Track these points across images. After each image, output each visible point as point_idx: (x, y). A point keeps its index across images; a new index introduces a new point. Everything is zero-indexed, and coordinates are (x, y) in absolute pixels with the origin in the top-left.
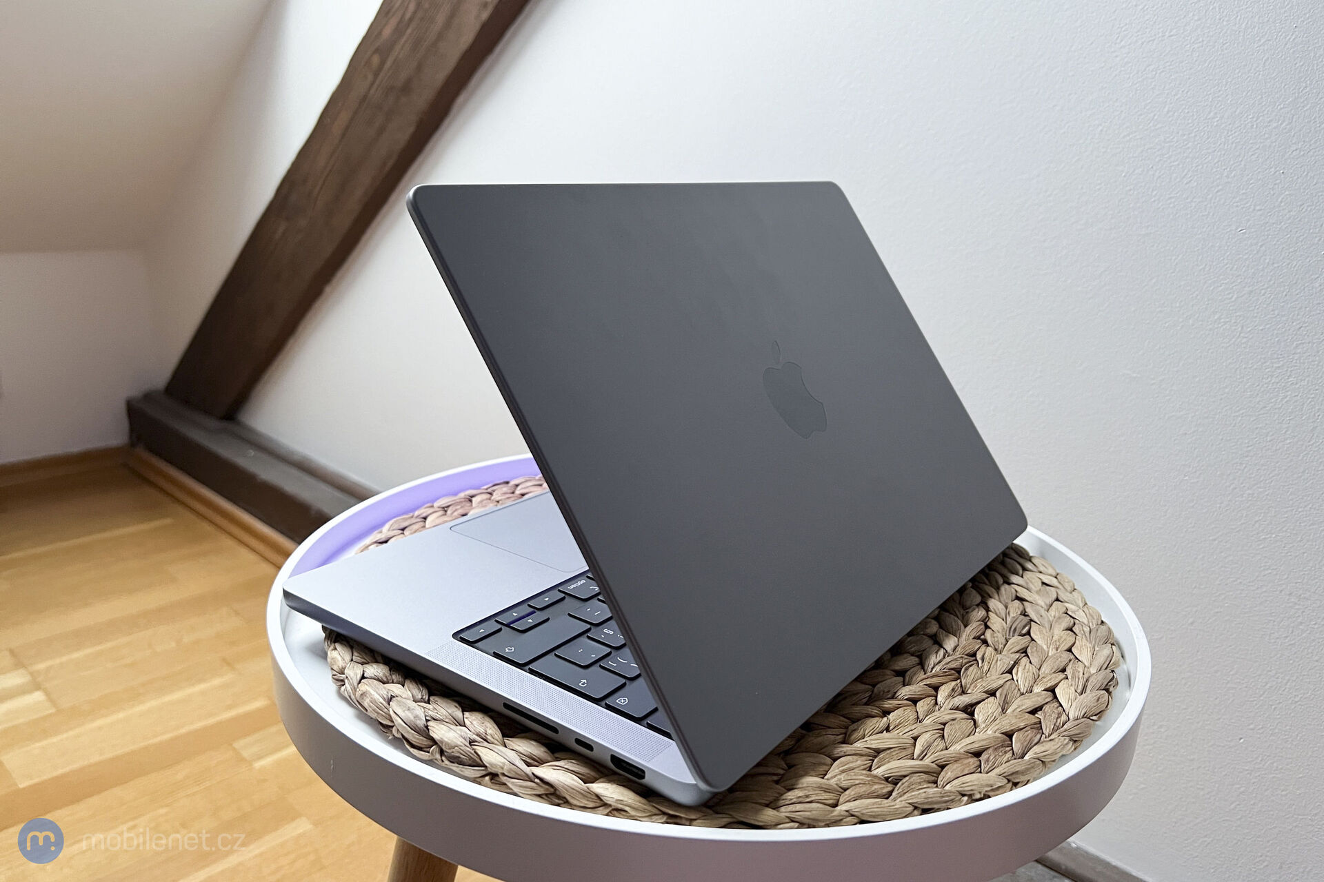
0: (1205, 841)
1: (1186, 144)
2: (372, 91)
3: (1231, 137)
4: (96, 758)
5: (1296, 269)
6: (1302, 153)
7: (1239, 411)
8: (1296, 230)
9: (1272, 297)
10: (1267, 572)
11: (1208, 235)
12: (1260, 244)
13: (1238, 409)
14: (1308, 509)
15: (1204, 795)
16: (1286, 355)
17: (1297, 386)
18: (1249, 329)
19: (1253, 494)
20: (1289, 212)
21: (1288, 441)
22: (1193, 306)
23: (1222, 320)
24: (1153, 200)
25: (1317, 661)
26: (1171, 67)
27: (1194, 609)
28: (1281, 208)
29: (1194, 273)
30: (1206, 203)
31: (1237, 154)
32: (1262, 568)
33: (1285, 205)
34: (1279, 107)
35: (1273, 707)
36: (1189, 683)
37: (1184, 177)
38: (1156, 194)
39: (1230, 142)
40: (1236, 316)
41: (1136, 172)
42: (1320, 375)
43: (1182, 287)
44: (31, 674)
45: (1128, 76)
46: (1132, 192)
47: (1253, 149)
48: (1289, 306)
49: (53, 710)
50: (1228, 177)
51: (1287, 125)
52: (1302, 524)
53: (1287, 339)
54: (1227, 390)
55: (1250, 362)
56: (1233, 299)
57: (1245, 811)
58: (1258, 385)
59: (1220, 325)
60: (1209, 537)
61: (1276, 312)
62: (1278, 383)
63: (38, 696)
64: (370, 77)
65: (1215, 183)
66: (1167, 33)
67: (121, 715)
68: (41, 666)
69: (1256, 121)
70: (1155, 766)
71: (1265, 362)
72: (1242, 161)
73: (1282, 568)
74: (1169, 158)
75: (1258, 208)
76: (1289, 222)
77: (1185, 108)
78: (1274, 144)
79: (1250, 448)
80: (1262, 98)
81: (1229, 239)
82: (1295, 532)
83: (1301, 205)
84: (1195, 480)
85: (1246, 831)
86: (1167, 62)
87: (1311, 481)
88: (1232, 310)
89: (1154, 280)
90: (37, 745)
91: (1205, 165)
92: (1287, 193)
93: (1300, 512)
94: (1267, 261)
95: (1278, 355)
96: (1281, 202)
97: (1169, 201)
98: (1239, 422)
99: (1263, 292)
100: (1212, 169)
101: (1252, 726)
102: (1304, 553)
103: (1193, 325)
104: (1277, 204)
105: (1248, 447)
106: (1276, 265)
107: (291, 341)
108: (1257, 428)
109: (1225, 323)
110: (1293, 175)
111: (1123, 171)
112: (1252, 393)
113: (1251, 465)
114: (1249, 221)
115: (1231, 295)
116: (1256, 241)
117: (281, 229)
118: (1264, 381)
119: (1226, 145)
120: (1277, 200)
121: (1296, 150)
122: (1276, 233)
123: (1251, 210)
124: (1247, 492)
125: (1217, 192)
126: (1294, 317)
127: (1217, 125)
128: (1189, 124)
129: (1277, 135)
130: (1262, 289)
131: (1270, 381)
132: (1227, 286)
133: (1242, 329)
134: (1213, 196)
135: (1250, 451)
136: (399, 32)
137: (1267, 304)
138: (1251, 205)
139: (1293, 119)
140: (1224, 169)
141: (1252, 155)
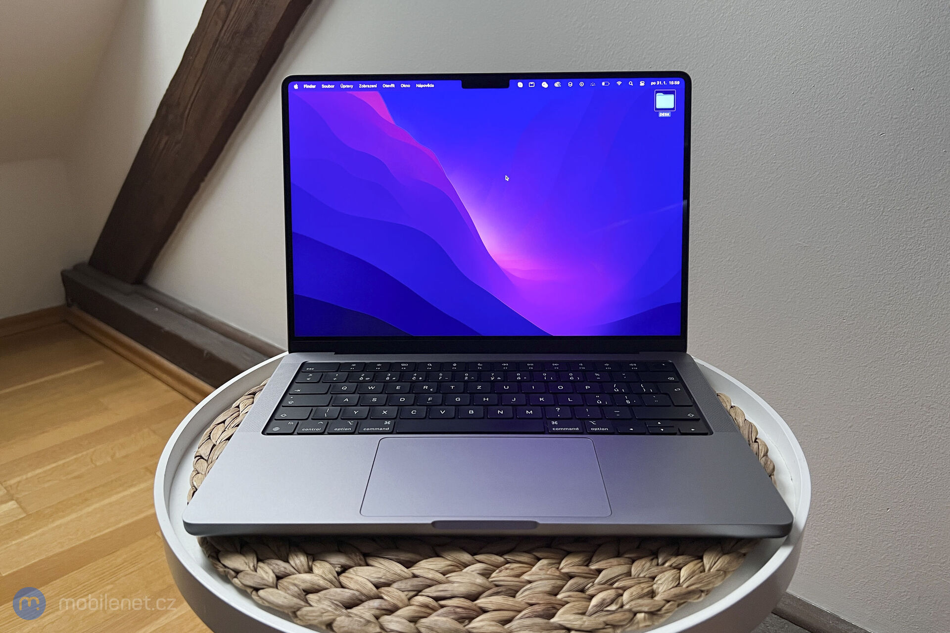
0: (864, 582)
1: (839, 68)
2: (222, 34)
3: (873, 62)
4: (58, 550)
5: (924, 163)
6: (927, 74)
7: (882, 271)
8: (923, 133)
10: (905, 389)
11: (857, 138)
12: (896, 145)
13: (882, 269)
14: (935, 343)
15: (862, 549)
16: (917, 229)
17: (926, 252)
18: (889, 210)
19: (894, 332)
20: (918, 119)
21: (919, 293)
22: (847, 192)
23: (869, 203)
24: (815, 111)
25: (942, 453)
27: (853, 416)
28: (912, 117)
29: (847, 167)
30: (855, 113)
31: (878, 75)
32: (901, 387)
33: (915, 114)
34: (910, 38)
35: (911, 486)
36: (850, 470)
37: (838, 94)
38: (817, 108)
39: (873, 66)
40: (880, 199)
41: (802, 89)
42: (943, 243)
43: (838, 178)
44: (5, 488)
45: (794, 15)
46: (799, 105)
47: (890, 72)
48: (919, 191)
49: (24, 515)
50: (871, 93)
51: (916, 52)
52: (930, 354)
53: (918, 217)
54: (873, 255)
55: (890, 234)
56: (877, 187)
57: (892, 560)
58: (897, 251)
59: (867, 207)
60: (862, 364)
61: (909, 196)
62: (911, 250)
63: (12, 504)
64: (220, 24)
65: (861, 98)
67: (74, 516)
68: (13, 482)
69: (892, 49)
70: (826, 529)
71: (902, 234)
72: (881, 80)
73: (916, 386)
74: (826, 79)
75: (895, 117)
76: (918, 127)
77: (838, 40)
78: (906, 67)
79: (891, 298)
80: (896, 31)
81: (873, 141)
82: (925, 360)
83: (927, 115)
84: (851, 322)
85: (893, 574)
87: (936, 323)
88: (876, 195)
89: (817, 173)
90: (14, 542)
91: (854, 84)
92: (916, 105)
93: (929, 345)
94: (902, 157)
95: (911, 228)
96: (912, 112)
97: (828, 112)
98: (883, 280)
99: (899, 181)
100: (859, 87)
101: (895, 500)
102: (932, 375)
103: (847, 207)
104: (909, 113)
105: (890, 297)
106: (909, 161)
107: (179, 224)
108: (896, 283)
109: (871, 205)
110: (921, 91)
111: (791, 89)
112: (892, 257)
113: (892, 311)
114: (888, 127)
115: (875, 183)
116: (893, 142)
117: (163, 142)
118: (900, 248)
119: (870, 68)
120: (909, 111)
121: (923, 71)
122: (908, 136)
123: (889, 119)
124: (890, 331)
125: (863, 105)
126: (923, 200)
127: (862, 53)
128: (840, 52)
129: (908, 60)
130: (899, 179)
131: (905, 248)
132: (872, 177)
133: (884, 209)
134: (860, 108)
135: (891, 300)
137: (903, 190)
138: (889, 115)
139: (920, 47)
140: (868, 87)
141: (889, 76)
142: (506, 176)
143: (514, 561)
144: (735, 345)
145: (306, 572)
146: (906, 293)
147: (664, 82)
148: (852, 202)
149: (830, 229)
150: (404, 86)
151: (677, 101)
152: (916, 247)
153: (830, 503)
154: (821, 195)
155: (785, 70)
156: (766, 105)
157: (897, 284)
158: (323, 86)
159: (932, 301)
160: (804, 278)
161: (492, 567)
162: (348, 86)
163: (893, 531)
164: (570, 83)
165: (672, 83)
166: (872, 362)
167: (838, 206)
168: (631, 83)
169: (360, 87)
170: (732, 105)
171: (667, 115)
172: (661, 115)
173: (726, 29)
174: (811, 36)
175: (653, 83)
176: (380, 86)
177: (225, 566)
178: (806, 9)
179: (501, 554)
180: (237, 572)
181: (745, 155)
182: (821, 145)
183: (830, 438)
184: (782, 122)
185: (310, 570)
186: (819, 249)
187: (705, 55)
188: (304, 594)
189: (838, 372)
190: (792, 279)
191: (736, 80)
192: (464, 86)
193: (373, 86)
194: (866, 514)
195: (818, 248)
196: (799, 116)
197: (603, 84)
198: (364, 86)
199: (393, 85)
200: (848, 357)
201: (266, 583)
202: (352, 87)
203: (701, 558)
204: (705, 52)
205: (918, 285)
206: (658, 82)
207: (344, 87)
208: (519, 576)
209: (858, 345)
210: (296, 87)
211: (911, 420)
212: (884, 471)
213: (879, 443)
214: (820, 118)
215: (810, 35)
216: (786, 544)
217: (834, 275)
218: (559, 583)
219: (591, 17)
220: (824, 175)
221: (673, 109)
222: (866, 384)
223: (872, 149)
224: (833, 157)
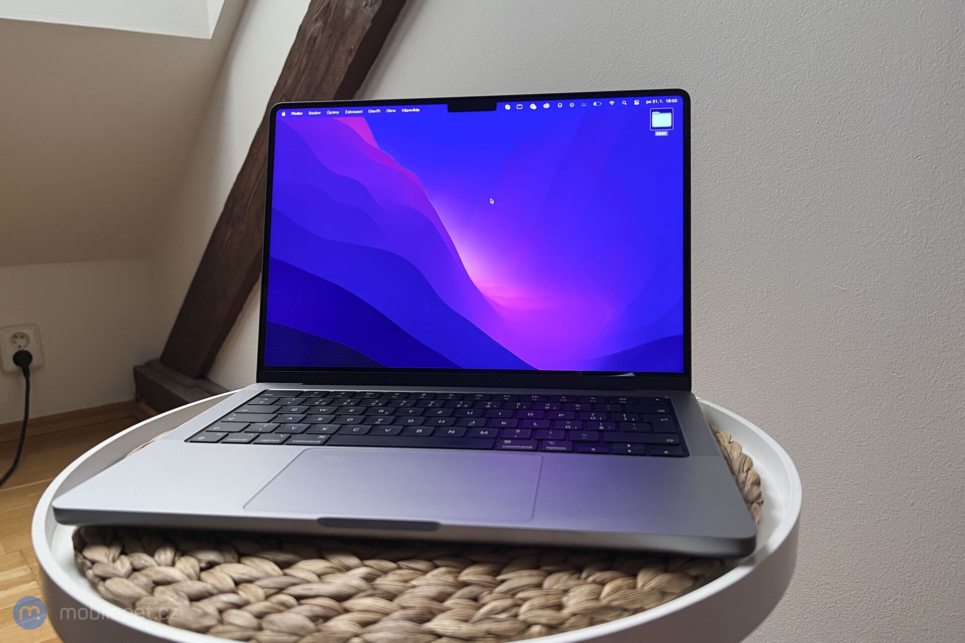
1: (865, 91)
3: (901, 80)
6: (961, 86)
7: (932, 312)
9: (948, 212)
11: (890, 163)
12: (934, 167)
18: (933, 240)
19: (953, 385)
20: (956, 136)
22: (884, 225)
23: (910, 235)
24: (842, 140)
26: (846, 30)
27: (914, 491)
28: (949, 134)
29: (882, 197)
31: (907, 93)
33: (951, 131)
34: (938, 50)
36: (916, 559)
37: (865, 118)
38: (844, 135)
39: (900, 84)
40: (921, 230)
41: (827, 117)
43: (873, 210)
45: (813, 41)
46: (825, 135)
47: (919, 88)
50: (901, 113)
51: (946, 63)
54: (920, 295)
55: (937, 268)
56: (917, 216)
58: (946, 288)
59: (908, 239)
61: (954, 223)
65: (891, 120)
66: (840, 3)
69: (920, 63)
71: (950, 267)
72: (911, 98)
74: (852, 104)
75: (929, 136)
76: (956, 145)
77: (861, 61)
78: (937, 81)
79: (945, 344)
80: (922, 44)
81: (907, 166)
84: (902, 376)
86: (843, 25)
88: (917, 225)
89: (850, 207)
91: (882, 106)
92: (952, 121)
94: (941, 180)
96: (948, 129)
97: (856, 140)
98: (933, 323)
99: (941, 207)
100: (887, 109)
103: (886, 241)
104: (944, 131)
106: (950, 183)
109: (913, 236)
110: (956, 105)
112: (941, 295)
114: (923, 148)
115: (915, 212)
116: (930, 165)
117: (229, 234)
118: (950, 284)
119: (897, 87)
120: (944, 128)
121: (957, 84)
122: (947, 155)
123: (923, 139)
125: (894, 127)
127: (888, 72)
128: (865, 73)
129: (938, 73)
130: (941, 205)
131: (956, 284)
132: (911, 205)
133: (927, 241)
134: (891, 131)
135: (946, 347)
136: (297, 79)
137: (946, 217)
138: (923, 135)
139: (950, 57)
140: (898, 107)
141: (919, 92)
142: (491, 199)
143: (407, 568)
144: (775, 411)
145: (167, 565)
146: (962, 337)
147: (661, 100)
148: (891, 235)
149: (869, 269)
150: (390, 111)
151: (675, 120)
154: (856, 231)
155: (808, 99)
156: (791, 138)
157: (951, 327)
158: (310, 113)
160: (844, 327)
161: (379, 572)
162: (334, 113)
164: (560, 105)
165: (669, 101)
166: (930, 423)
167: (876, 242)
168: (624, 102)
169: (346, 113)
170: (755, 142)
171: (665, 133)
172: (658, 134)
174: (832, 61)
175: (648, 102)
176: (365, 112)
177: (85, 558)
178: (824, 33)
181: (772, 194)
182: (851, 175)
183: (890, 519)
184: (809, 154)
185: (173, 564)
186: (859, 292)
190: (831, 329)
191: (758, 116)
192: (449, 110)
193: (358, 112)
194: (940, 617)
195: (858, 291)
196: (826, 146)
197: (595, 104)
198: (350, 112)
199: (379, 111)
200: (902, 418)
202: (338, 112)
206: (654, 101)
207: (330, 113)
208: (406, 581)
209: (912, 402)
210: (284, 114)
212: (957, 560)
213: (948, 523)
215: (831, 59)
217: (878, 321)
218: (450, 590)
220: (858, 208)
221: (671, 128)
222: (926, 450)
223: (907, 174)
224: (865, 187)
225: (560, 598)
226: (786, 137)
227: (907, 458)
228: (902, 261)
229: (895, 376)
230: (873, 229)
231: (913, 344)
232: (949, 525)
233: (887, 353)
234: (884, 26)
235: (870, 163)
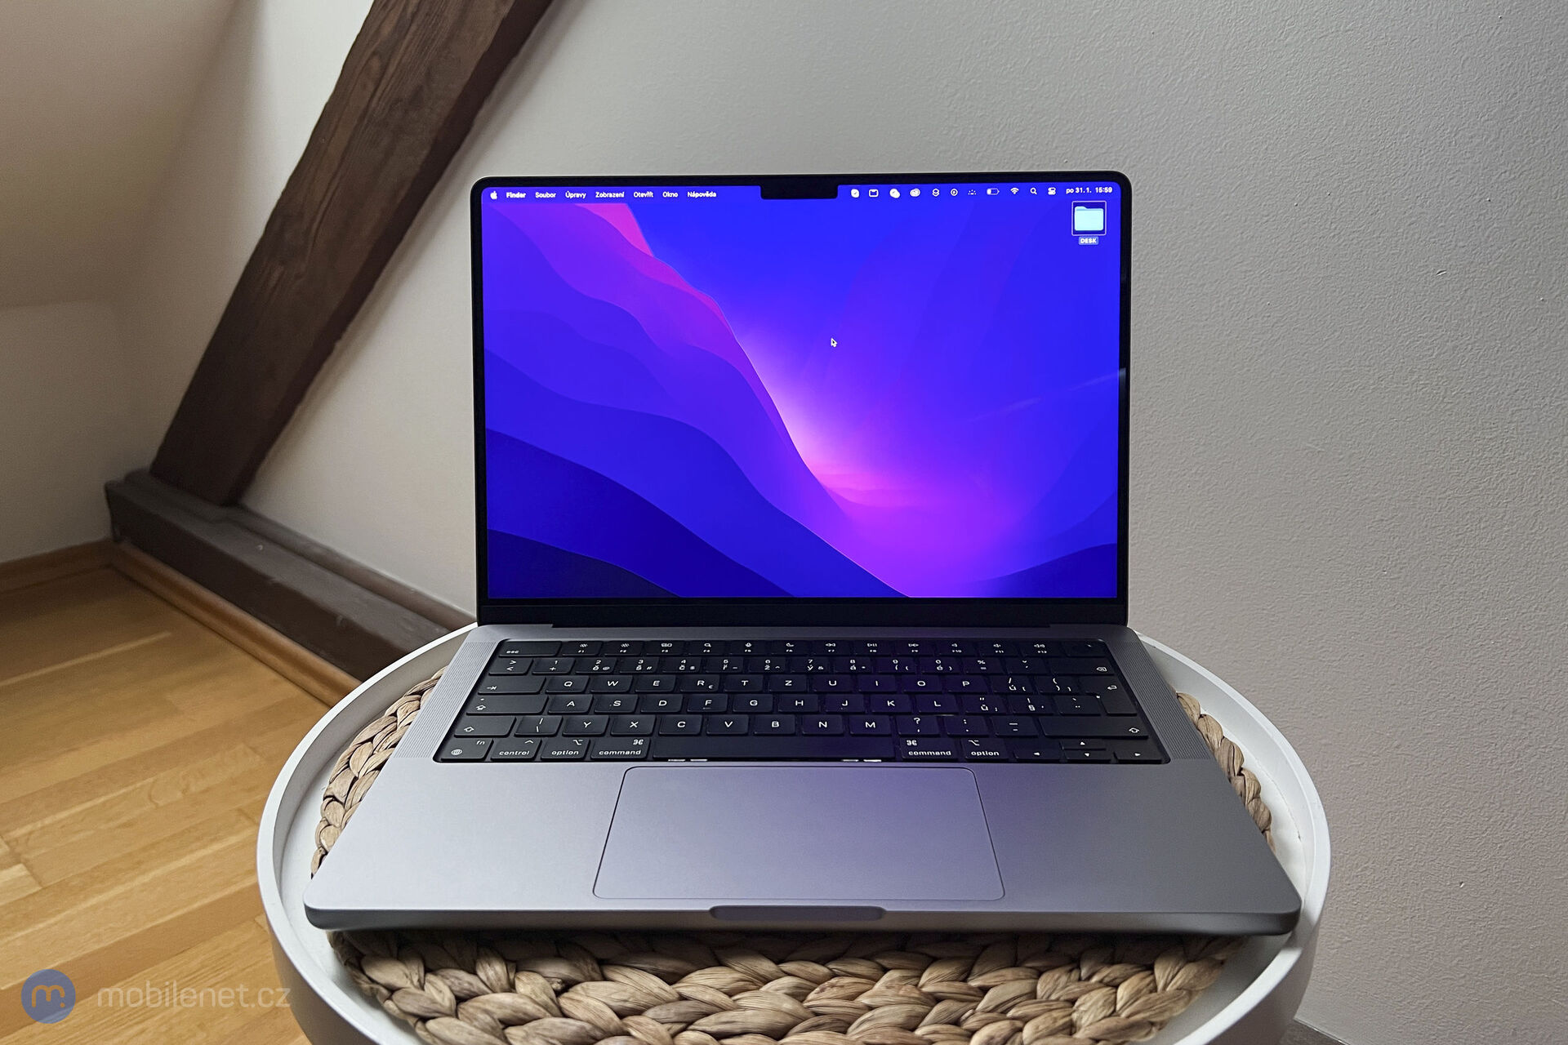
0: (1423, 1003)
1: (1370, 166)
2: (373, 104)
3: (1424, 157)
5: (1509, 318)
6: (1513, 176)
7: (1445, 492)
8: (1507, 271)
9: (1479, 355)
10: (1485, 686)
11: (1401, 278)
12: (1464, 289)
13: (1444, 489)
14: (1533, 610)
15: (1419, 949)
16: (1500, 424)
17: (1515, 462)
18: (1453, 393)
19: (1466, 592)
20: (1499, 249)
21: (1506, 529)
22: (1385, 364)
23: (1422, 382)
24: (1332, 234)
25: (1548, 791)
26: (1349, 70)
27: (1401, 729)
28: (1489, 245)
29: (1385, 324)
30: (1396, 239)
31: (1433, 177)
32: (1480, 681)
33: (1493, 241)
34: (1482, 120)
35: (1499, 845)
36: (1398, 818)
37: (1369, 207)
38: (1336, 228)
39: (1424, 163)
40: (1438, 377)
41: (1311, 199)
42: (1542, 448)
43: (1371, 341)
44: (8, 843)
45: (1296, 81)
46: (1307, 224)
47: (1452, 172)
48: (1502, 363)
49: (39, 888)
50: (1422, 206)
51: (1493, 141)
52: (1526, 629)
53: (1501, 405)
54: (1430, 467)
55: (1457, 433)
56: (1434, 357)
57: (1470, 968)
58: (1468, 461)
59: (1419, 388)
60: (1415, 643)
61: (1486, 372)
62: (1490, 458)
63: (18, 870)
64: (371, 87)
65: (1407, 214)
66: (1342, 27)
67: (120, 889)
68: (20, 832)
69: (1455, 135)
70: (1361, 916)
71: (1475, 433)
72: (1438, 186)
73: (1504, 681)
74: (1350, 183)
75: (1461, 244)
76: (1499, 261)
77: (1367, 121)
78: (1478, 165)
79: (1460, 537)
80: (1461, 108)
81: (1425, 283)
82: (1517, 638)
83: (1513, 241)
84: (1396, 576)
85: (1472, 991)
86: (1344, 63)
87: (1535, 577)
88: (1432, 370)
89: (1337, 334)
90: (20, 934)
91: (1394, 192)
92: (1495, 225)
93: (1523, 613)
94: (1473, 309)
95: (1491, 423)
96: (1488, 237)
97: (1352, 236)
98: (1446, 507)
99: (1470, 347)
100: (1402, 197)
101: (1473, 869)
102: (1529, 663)
103: (1386, 388)
104: (1483, 238)
105: (1457, 535)
106: (1484, 315)
108: (1468, 513)
109: (1425, 385)
110: (1502, 204)
111: (1294, 199)
112: (1460, 471)
113: (1462, 557)
114: (1450, 260)
115: (1431, 351)
116: (1459, 285)
117: (276, 275)
118: (1474, 455)
119: (1419, 167)
120: (1483, 235)
121: (1505, 172)
122: (1483, 275)
123: (1451, 247)
124: (1459, 590)
125: (1410, 225)
126: (1510, 378)
127: (1407, 142)
128: (1372, 140)
129: (1481, 153)
130: (1469, 344)
131: (1482, 456)
132: (1426, 340)
133: (1446, 392)
134: (1404, 230)
135: (1460, 540)
136: (401, 29)
137: (1475, 363)
138: (1451, 241)
139: (1499, 133)
140: (1418, 197)
141: (1451, 179)
142: (832, 340)
143: (843, 973)
144: (1208, 612)
145: (504, 991)
146: (1484, 528)
147: (1088, 189)
148: (1395, 380)
149: (1360, 424)
150: (668, 195)
151: (1108, 220)
152: (1500, 455)
153: (1366, 872)
154: (1344, 369)
155: (1284, 168)
156: (1253, 224)
158: (538, 195)
159: (1527, 542)
160: (1317, 503)
161: (808, 983)
162: (578, 195)
163: (1470, 920)
164: (936, 191)
165: (1100, 190)
166: (1430, 641)
167: (1372, 387)
168: (1033, 191)
169: (597, 196)
170: (1199, 223)
171: (1093, 241)
172: (1084, 241)
173: (1187, 102)
174: (1323, 115)
175: (1069, 191)
176: (629, 196)
177: (372, 981)
178: (1314, 71)
179: (823, 962)
180: (392, 990)
181: (1220, 304)
182: (1342, 288)
183: (1365, 765)
184: (1280, 251)
185: (511, 988)
186: (1341, 457)
187: (1154, 144)
188: (501, 1026)
189: (1376, 657)
190: (1299, 504)
191: (1204, 184)
192: (764, 196)
193: (618, 195)
194: (1425, 892)
195: (1341, 454)
196: (1306, 242)
197: (989, 192)
198: (603, 195)
199: (650, 194)
200: (1392, 633)
201: (438, 1007)
202: (584, 195)
203: (1150, 968)
204: (1154, 138)
205: (1505, 516)
206: (1077, 189)
207: (571, 196)
208: (852, 998)
209: (1408, 613)
210: (494, 196)
211: (1496, 736)
212: (1454, 821)
214: (1340, 245)
215: (1322, 113)
216: (1290, 945)
217: (1366, 499)
218: (919, 1009)
219: (969, 81)
220: (1349, 336)
221: (1102, 232)
222: (1422, 677)
223: (1425, 295)
224: (1362, 308)
225: (1070, 1015)
226: (1246, 221)
227: (1395, 687)
228: (1407, 418)
229: (1386, 575)
230: (1368, 369)
231: (1415, 533)
232: (1446, 775)
233: (1377, 543)
234: (1406, 73)
235: (1370, 273)
